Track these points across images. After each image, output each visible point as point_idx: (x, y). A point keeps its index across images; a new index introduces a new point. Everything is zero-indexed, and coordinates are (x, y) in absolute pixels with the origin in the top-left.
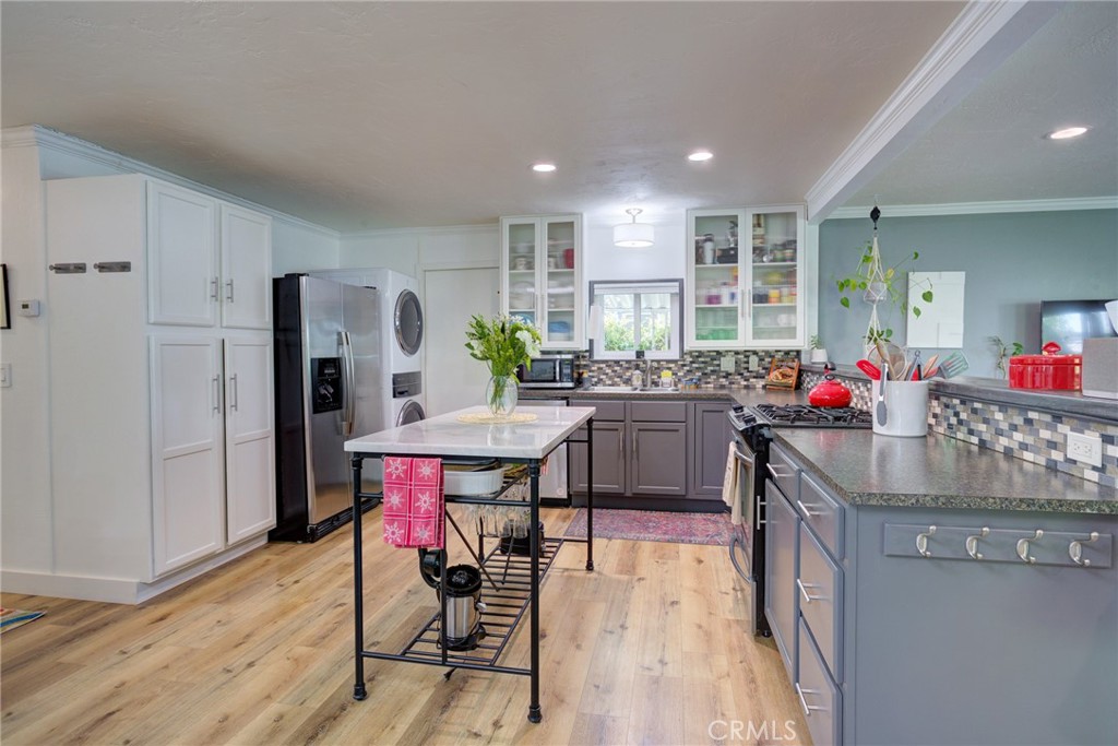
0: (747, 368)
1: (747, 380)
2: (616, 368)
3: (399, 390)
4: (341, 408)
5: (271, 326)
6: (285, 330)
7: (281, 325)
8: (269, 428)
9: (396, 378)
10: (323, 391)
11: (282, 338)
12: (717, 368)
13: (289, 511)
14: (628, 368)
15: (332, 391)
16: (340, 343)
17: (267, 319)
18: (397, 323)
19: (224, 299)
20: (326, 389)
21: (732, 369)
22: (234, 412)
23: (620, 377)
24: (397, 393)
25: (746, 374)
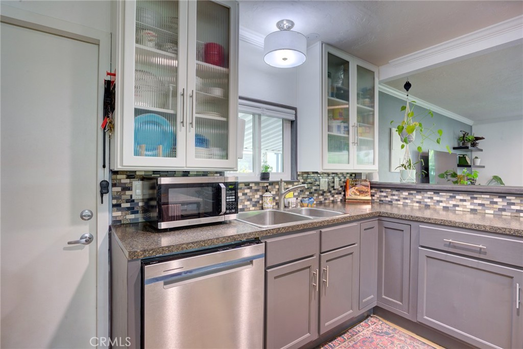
0: (333, 187)
1: (333, 196)
2: (247, 191)
12: (318, 187)
14: (257, 191)
21: (326, 189)
23: (250, 200)
25: (333, 192)
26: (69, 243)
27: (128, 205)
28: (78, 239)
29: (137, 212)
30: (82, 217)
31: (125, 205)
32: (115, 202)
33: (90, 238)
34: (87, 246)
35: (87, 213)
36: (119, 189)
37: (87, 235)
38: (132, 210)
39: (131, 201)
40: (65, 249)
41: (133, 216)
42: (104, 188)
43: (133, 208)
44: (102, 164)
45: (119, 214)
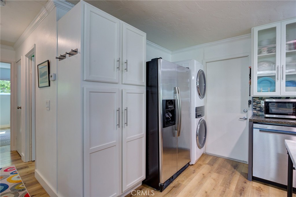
3: (198, 114)
4: (175, 124)
5: (145, 84)
6: (151, 86)
7: (149, 85)
8: (143, 133)
9: (197, 109)
10: (167, 116)
11: (150, 90)
13: (151, 171)
15: (171, 116)
16: (175, 93)
17: (143, 81)
18: (198, 84)
19: (124, 70)
20: (168, 115)
22: (126, 126)
24: (197, 116)
26: (240, 118)
27: (259, 109)
28: (243, 118)
29: (263, 112)
30: (244, 111)
31: (258, 109)
32: (254, 107)
33: (246, 118)
34: (245, 121)
35: (246, 110)
36: (256, 103)
37: (246, 117)
38: (260, 111)
39: (260, 108)
40: (239, 120)
41: (261, 113)
42: (250, 102)
43: (261, 110)
44: (249, 95)
45: (256, 111)
